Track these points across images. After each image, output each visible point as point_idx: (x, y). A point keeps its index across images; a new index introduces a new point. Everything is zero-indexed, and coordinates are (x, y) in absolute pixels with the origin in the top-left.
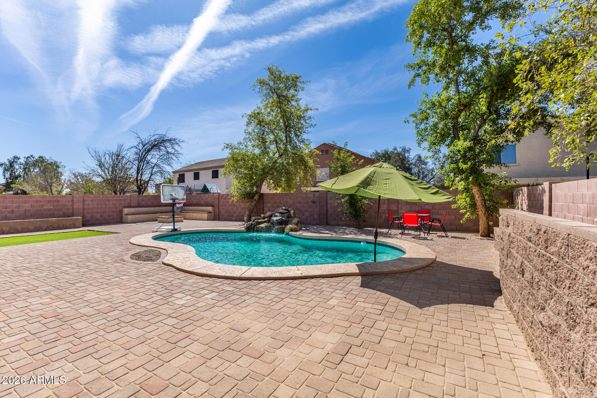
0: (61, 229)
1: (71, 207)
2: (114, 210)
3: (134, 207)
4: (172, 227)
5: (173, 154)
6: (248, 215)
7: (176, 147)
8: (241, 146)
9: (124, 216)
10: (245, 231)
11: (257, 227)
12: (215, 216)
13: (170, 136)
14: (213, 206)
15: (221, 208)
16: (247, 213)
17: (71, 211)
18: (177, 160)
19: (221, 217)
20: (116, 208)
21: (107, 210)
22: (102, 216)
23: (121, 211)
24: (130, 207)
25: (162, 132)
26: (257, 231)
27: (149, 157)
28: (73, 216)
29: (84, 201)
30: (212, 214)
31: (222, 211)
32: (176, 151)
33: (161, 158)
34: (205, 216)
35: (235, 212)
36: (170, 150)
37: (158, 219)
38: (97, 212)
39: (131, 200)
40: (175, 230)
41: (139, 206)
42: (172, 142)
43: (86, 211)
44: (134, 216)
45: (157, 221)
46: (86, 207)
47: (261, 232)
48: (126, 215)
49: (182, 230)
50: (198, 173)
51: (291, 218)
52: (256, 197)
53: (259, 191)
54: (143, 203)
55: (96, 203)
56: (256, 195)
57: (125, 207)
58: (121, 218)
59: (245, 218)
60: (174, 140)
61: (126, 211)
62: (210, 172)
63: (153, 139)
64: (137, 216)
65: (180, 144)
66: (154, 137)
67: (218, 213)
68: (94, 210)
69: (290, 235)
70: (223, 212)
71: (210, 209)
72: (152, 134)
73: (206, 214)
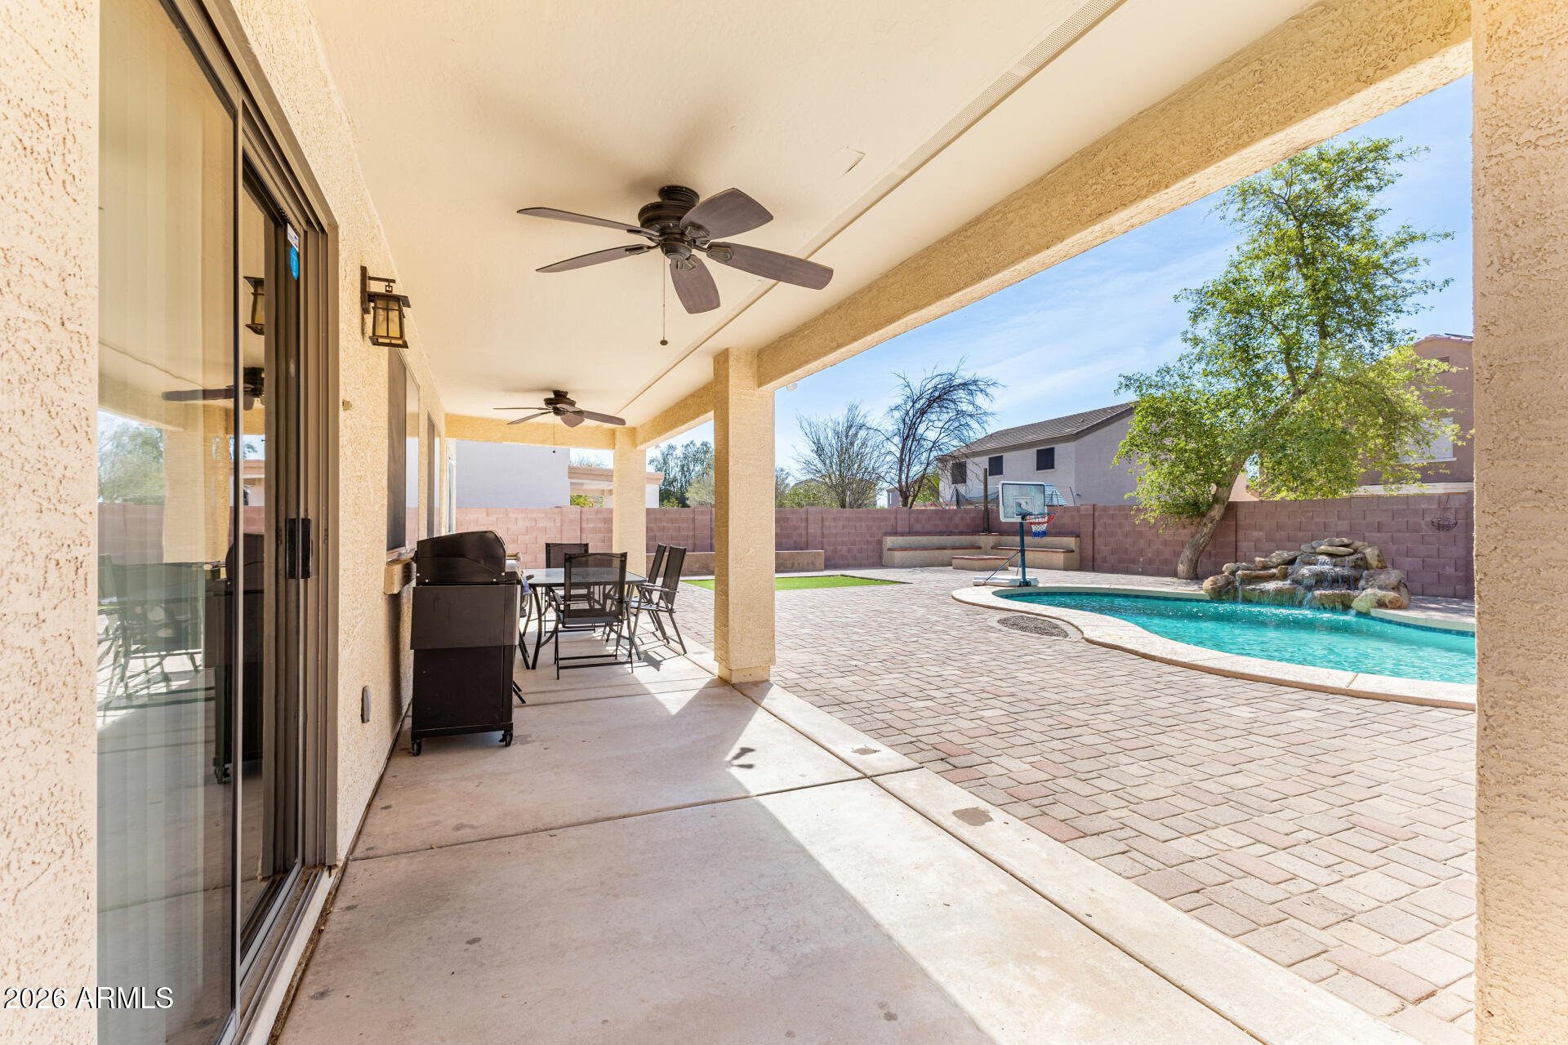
0: (795, 571)
1: (804, 532)
2: (870, 539)
3: (902, 534)
4: (1020, 577)
5: (971, 416)
6: (1191, 560)
7: (980, 400)
8: (1167, 378)
9: (886, 553)
10: (1209, 598)
11: (1244, 591)
12: (1082, 559)
13: (966, 375)
14: (1077, 536)
15: (1098, 541)
16: (1187, 553)
17: (804, 539)
18: (980, 428)
19: (1098, 562)
20: (872, 535)
21: (858, 539)
22: (849, 551)
23: (880, 542)
24: (895, 534)
25: (947, 368)
26: (1247, 601)
27: (921, 429)
28: (807, 549)
29: (823, 520)
30: (1076, 556)
31: (1103, 548)
32: (977, 407)
33: (946, 426)
34: (1060, 558)
35: (1141, 552)
36: (964, 407)
37: (954, 561)
38: (843, 543)
39: (896, 518)
40: (1026, 584)
41: (910, 533)
42: (970, 387)
43: (825, 540)
44: (905, 553)
45: (950, 565)
46: (826, 532)
47: (1259, 603)
48: (889, 549)
49: (1040, 585)
50: (1001, 458)
51: (1367, 569)
52: (1217, 512)
53: (1225, 495)
54: (918, 527)
55: (840, 524)
56: (1217, 506)
57: (886, 534)
58: (881, 557)
59: (1182, 568)
60: (975, 382)
61: (890, 541)
62: (1031, 455)
63: (930, 386)
64: (911, 553)
65: (989, 390)
66: (934, 382)
67: (1090, 553)
68: (838, 539)
69: (1373, 618)
70: (1104, 550)
71: (1071, 542)
72: (929, 375)
73: (1062, 555)
